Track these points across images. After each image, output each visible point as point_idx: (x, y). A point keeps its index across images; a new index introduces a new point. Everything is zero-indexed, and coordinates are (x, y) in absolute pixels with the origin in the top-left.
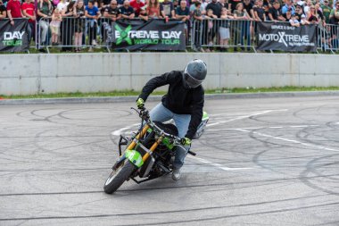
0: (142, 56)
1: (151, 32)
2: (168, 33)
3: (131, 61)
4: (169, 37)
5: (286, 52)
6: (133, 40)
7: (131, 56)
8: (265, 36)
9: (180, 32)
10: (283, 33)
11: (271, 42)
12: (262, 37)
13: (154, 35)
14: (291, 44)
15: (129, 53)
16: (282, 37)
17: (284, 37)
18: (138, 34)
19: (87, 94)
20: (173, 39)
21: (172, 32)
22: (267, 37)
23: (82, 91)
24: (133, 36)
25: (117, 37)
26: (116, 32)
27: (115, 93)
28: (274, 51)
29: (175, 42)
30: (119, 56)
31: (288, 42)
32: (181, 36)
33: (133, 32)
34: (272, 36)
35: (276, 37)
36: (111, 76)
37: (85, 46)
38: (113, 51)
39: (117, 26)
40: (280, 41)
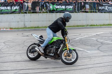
0: (60, 14)
1: (62, 6)
2: (68, 6)
3: (56, 16)
5: (108, 13)
6: (57, 9)
7: (56, 14)
8: (101, 7)
9: (72, 6)
10: (107, 6)
11: (103, 9)
12: (100, 8)
13: (63, 7)
14: (110, 10)
15: (55, 13)
16: (106, 8)
17: (107, 8)
18: (58, 7)
19: (41, 27)
20: (70, 8)
21: (70, 6)
22: (102, 8)
24: (56, 8)
25: (51, 8)
26: (51, 6)
28: (104, 12)
29: (71, 10)
30: (52, 14)
31: (108, 10)
32: (73, 7)
34: (103, 7)
35: (105, 8)
36: (49, 21)
37: (40, 11)
38: (50, 13)
39: (51, 4)
40: (106, 9)
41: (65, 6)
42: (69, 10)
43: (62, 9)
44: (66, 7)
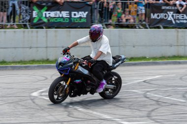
0: (56, 31)
1: (63, 12)
2: (76, 13)
3: (47, 36)
4: (78, 16)
6: (49, 19)
7: (46, 32)
8: (156, 15)
9: (87, 13)
10: (172, 13)
11: (161, 20)
12: (154, 16)
14: (178, 22)
15: (45, 30)
16: (170, 15)
17: (173, 16)
18: (52, 14)
19: (10, 63)
20: (81, 18)
21: (80, 13)
22: (158, 16)
23: (7, 60)
24: (48, 16)
25: (34, 16)
26: (34, 12)
27: (33, 61)
29: (83, 20)
30: (37, 32)
31: (175, 20)
32: (87, 15)
33: (47, 12)
35: (165, 16)
36: (31, 48)
39: (35, 8)
40: (169, 19)
41: (68, 12)
42: (78, 21)
43: (62, 20)
44: (70, 14)
